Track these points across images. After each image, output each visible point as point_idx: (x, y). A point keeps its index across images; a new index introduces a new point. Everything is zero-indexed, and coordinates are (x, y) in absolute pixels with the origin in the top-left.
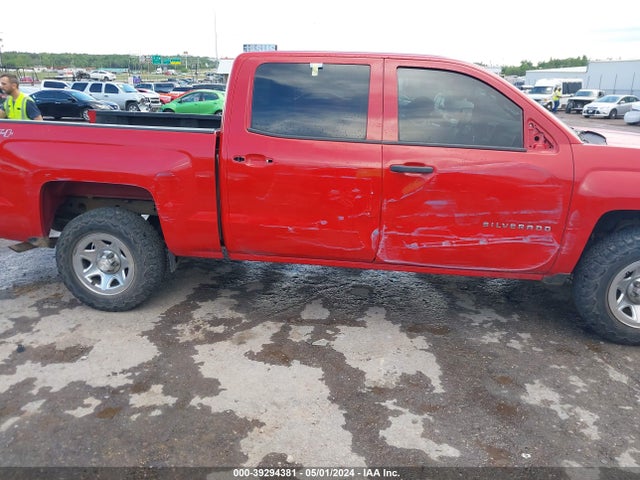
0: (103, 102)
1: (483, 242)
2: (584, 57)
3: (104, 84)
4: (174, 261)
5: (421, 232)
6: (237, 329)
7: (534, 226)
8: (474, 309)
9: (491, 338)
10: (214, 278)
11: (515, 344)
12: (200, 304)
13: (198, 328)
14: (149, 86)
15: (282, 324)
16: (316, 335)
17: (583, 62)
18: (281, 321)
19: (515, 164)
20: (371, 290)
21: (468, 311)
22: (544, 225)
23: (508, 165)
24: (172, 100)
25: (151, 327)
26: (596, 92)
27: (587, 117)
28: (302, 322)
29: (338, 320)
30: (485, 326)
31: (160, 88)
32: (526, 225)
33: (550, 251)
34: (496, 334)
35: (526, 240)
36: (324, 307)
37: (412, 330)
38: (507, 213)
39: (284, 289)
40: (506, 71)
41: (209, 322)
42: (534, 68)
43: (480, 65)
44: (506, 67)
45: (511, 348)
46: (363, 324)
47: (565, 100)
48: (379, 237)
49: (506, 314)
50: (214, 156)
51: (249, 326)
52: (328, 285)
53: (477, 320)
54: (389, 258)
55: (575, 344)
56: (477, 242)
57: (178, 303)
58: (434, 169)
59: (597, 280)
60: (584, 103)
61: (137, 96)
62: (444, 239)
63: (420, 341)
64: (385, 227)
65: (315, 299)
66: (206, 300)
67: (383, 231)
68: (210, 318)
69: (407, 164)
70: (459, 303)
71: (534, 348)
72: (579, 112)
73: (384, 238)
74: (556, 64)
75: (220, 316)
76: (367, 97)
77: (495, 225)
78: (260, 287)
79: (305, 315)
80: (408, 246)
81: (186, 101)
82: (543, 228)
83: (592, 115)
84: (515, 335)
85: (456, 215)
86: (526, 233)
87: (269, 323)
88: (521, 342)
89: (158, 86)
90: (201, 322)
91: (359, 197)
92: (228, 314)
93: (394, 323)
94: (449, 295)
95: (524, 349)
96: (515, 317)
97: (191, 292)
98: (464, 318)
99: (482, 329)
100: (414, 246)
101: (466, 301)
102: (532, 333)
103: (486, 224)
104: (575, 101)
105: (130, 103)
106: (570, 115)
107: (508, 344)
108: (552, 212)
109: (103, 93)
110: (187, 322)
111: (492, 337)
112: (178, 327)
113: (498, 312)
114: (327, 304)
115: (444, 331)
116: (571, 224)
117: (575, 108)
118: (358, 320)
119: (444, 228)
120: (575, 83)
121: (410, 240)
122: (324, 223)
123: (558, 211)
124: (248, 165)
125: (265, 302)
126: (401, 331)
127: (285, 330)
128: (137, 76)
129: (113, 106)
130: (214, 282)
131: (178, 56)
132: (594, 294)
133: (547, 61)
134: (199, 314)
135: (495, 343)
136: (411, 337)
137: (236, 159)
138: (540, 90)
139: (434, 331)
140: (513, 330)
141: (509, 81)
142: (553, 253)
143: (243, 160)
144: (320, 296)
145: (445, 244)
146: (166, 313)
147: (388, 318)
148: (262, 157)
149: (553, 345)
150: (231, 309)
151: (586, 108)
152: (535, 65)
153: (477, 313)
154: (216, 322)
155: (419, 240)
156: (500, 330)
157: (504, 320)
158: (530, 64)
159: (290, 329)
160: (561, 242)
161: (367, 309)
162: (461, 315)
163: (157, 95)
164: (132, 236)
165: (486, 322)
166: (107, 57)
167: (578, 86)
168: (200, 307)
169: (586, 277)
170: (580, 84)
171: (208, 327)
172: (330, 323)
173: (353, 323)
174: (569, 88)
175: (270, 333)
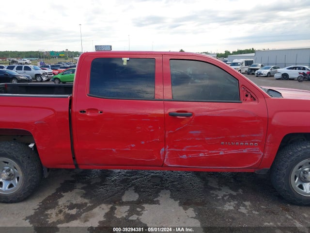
0: (22, 75)
1: (221, 153)
2: (253, 49)
3: (23, 66)
4: (47, 171)
5: (188, 149)
6: (85, 211)
7: (249, 143)
8: (217, 187)
9: (229, 207)
10: (73, 176)
11: (243, 210)
12: (63, 194)
13: (61, 211)
14: (48, 67)
15: (111, 205)
16: (131, 212)
17: (253, 51)
18: (110, 204)
19: (236, 110)
20: (161, 178)
21: (214, 189)
22: (254, 143)
23: (232, 110)
24: (59, 73)
25: (32, 213)
26: (260, 65)
27: (257, 76)
28: (122, 204)
29: (143, 200)
30: (225, 198)
31: (53, 67)
32: (244, 143)
33: (258, 156)
34: (232, 203)
35: (245, 151)
36: (135, 192)
37: (185, 204)
38: (233, 137)
39: (113, 181)
40: (219, 56)
41: (68, 207)
42: (231, 54)
43: (206, 53)
44: (219, 54)
45: (241, 212)
46: (157, 202)
47: (246, 69)
48: (165, 152)
49: (235, 190)
50: (68, 111)
51: (91, 208)
52: (138, 177)
53: (220, 194)
54: (171, 164)
55: (275, 207)
56: (219, 153)
57: (50, 194)
58: (193, 114)
59: (284, 171)
60: (255, 70)
61: (41, 72)
62: (200, 152)
63: (191, 212)
64: (167, 147)
65: (130, 187)
66: (67, 192)
67: (167, 149)
68: (68, 204)
69: (178, 112)
70: (209, 184)
71: (254, 212)
72: (253, 74)
73: (167, 153)
74: (240, 52)
75: (74, 203)
76: (154, 74)
77: (227, 143)
78: (99, 181)
79: (124, 199)
80: (181, 157)
81: (66, 74)
82: (254, 144)
83: (259, 75)
84: (242, 203)
85: (206, 139)
86: (245, 147)
87: (103, 206)
88: (246, 209)
89: (52, 66)
90: (63, 207)
91: (152, 130)
92: (79, 200)
93: (175, 200)
94: (203, 179)
95: (248, 213)
96: (240, 191)
97: (59, 186)
98: (213, 194)
99: (223, 200)
100: (184, 156)
101: (213, 183)
102: (251, 201)
103: (222, 143)
104: (251, 69)
105: (37, 75)
106: (249, 76)
107: (239, 210)
108: (258, 135)
109: (23, 71)
110: (54, 207)
111: (230, 205)
112: (49, 212)
113: (231, 188)
114: (137, 190)
115: (203, 203)
116: (268, 141)
117: (251, 72)
118: (155, 200)
119: (200, 146)
120: (250, 61)
121: (182, 153)
122: (133, 146)
123: (261, 135)
124: (88, 115)
125: (101, 190)
126: (180, 205)
127: (113, 209)
128: (43, 61)
129: (28, 77)
130: (73, 179)
131: (63, 51)
132: (283, 179)
133: (236, 51)
134: (62, 202)
135: (232, 210)
136: (185, 209)
137: (81, 112)
138: (234, 64)
139: (197, 204)
140: (240, 199)
141: (220, 60)
142: (260, 157)
143: (85, 112)
144: (133, 185)
145: (201, 155)
146: (42, 202)
147: (172, 197)
148: (96, 110)
149: (264, 209)
150: (81, 197)
151: (256, 72)
152: (231, 53)
153: (220, 190)
154: (71, 207)
155: (187, 153)
156: (234, 200)
157: (234, 193)
158: (229, 52)
159: (116, 209)
160: (264, 152)
161: (160, 192)
162: (211, 192)
163: (52, 71)
164: (20, 158)
165: (225, 196)
166: (27, 53)
167: (252, 62)
168: (63, 196)
169: (278, 169)
170: (253, 61)
171: (67, 211)
172: (139, 203)
173: (152, 202)
174: (248, 63)
175: (103, 213)
